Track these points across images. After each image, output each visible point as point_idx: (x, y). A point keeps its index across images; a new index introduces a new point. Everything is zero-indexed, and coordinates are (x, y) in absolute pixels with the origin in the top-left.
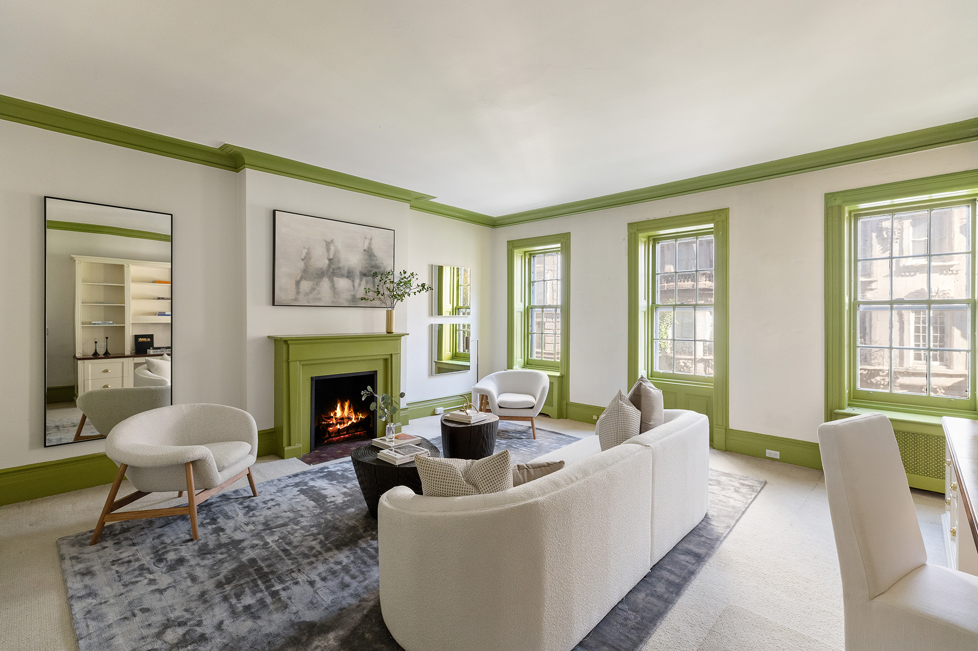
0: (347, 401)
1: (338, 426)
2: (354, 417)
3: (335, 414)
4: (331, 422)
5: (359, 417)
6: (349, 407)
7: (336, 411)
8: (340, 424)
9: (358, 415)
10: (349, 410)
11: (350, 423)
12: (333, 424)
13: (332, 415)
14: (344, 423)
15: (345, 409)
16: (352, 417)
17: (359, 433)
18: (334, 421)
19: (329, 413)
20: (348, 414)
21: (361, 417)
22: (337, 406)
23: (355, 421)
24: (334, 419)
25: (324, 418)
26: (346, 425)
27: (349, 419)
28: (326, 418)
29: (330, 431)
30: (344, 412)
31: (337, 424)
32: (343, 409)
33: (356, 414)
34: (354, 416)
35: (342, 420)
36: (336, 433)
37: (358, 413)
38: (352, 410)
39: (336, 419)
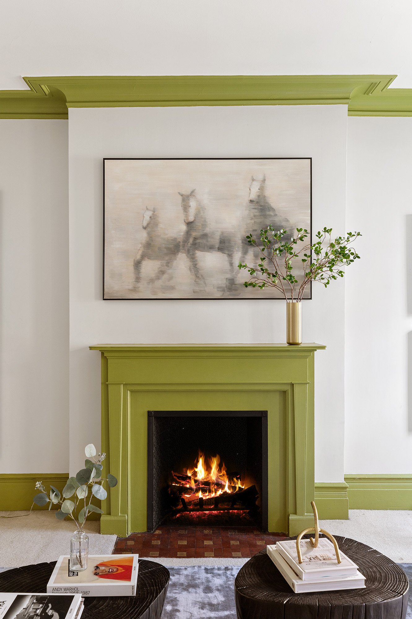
0: (215, 456)
1: (200, 495)
2: (227, 484)
3: (195, 474)
4: (188, 486)
5: (237, 486)
6: (220, 467)
7: (196, 470)
8: (204, 491)
9: (234, 482)
10: (220, 470)
11: (220, 492)
12: (191, 489)
13: (189, 474)
14: (210, 492)
15: (211, 468)
16: (223, 483)
17: (236, 511)
18: (193, 485)
19: (184, 469)
20: (218, 478)
21: (240, 486)
22: (198, 461)
23: (229, 491)
24: (193, 482)
25: (175, 477)
26: (213, 495)
27: (220, 486)
28: (179, 477)
29: (186, 500)
30: (210, 473)
31: (197, 491)
32: (208, 468)
33: (231, 480)
34: (227, 482)
35: (206, 486)
36: (196, 504)
37: (235, 479)
38: (224, 472)
39: (196, 481)
